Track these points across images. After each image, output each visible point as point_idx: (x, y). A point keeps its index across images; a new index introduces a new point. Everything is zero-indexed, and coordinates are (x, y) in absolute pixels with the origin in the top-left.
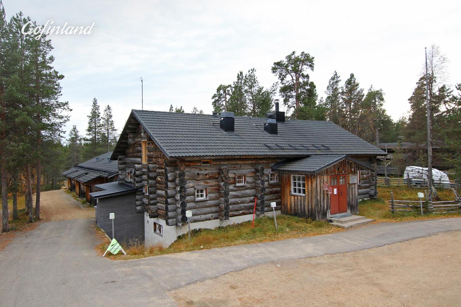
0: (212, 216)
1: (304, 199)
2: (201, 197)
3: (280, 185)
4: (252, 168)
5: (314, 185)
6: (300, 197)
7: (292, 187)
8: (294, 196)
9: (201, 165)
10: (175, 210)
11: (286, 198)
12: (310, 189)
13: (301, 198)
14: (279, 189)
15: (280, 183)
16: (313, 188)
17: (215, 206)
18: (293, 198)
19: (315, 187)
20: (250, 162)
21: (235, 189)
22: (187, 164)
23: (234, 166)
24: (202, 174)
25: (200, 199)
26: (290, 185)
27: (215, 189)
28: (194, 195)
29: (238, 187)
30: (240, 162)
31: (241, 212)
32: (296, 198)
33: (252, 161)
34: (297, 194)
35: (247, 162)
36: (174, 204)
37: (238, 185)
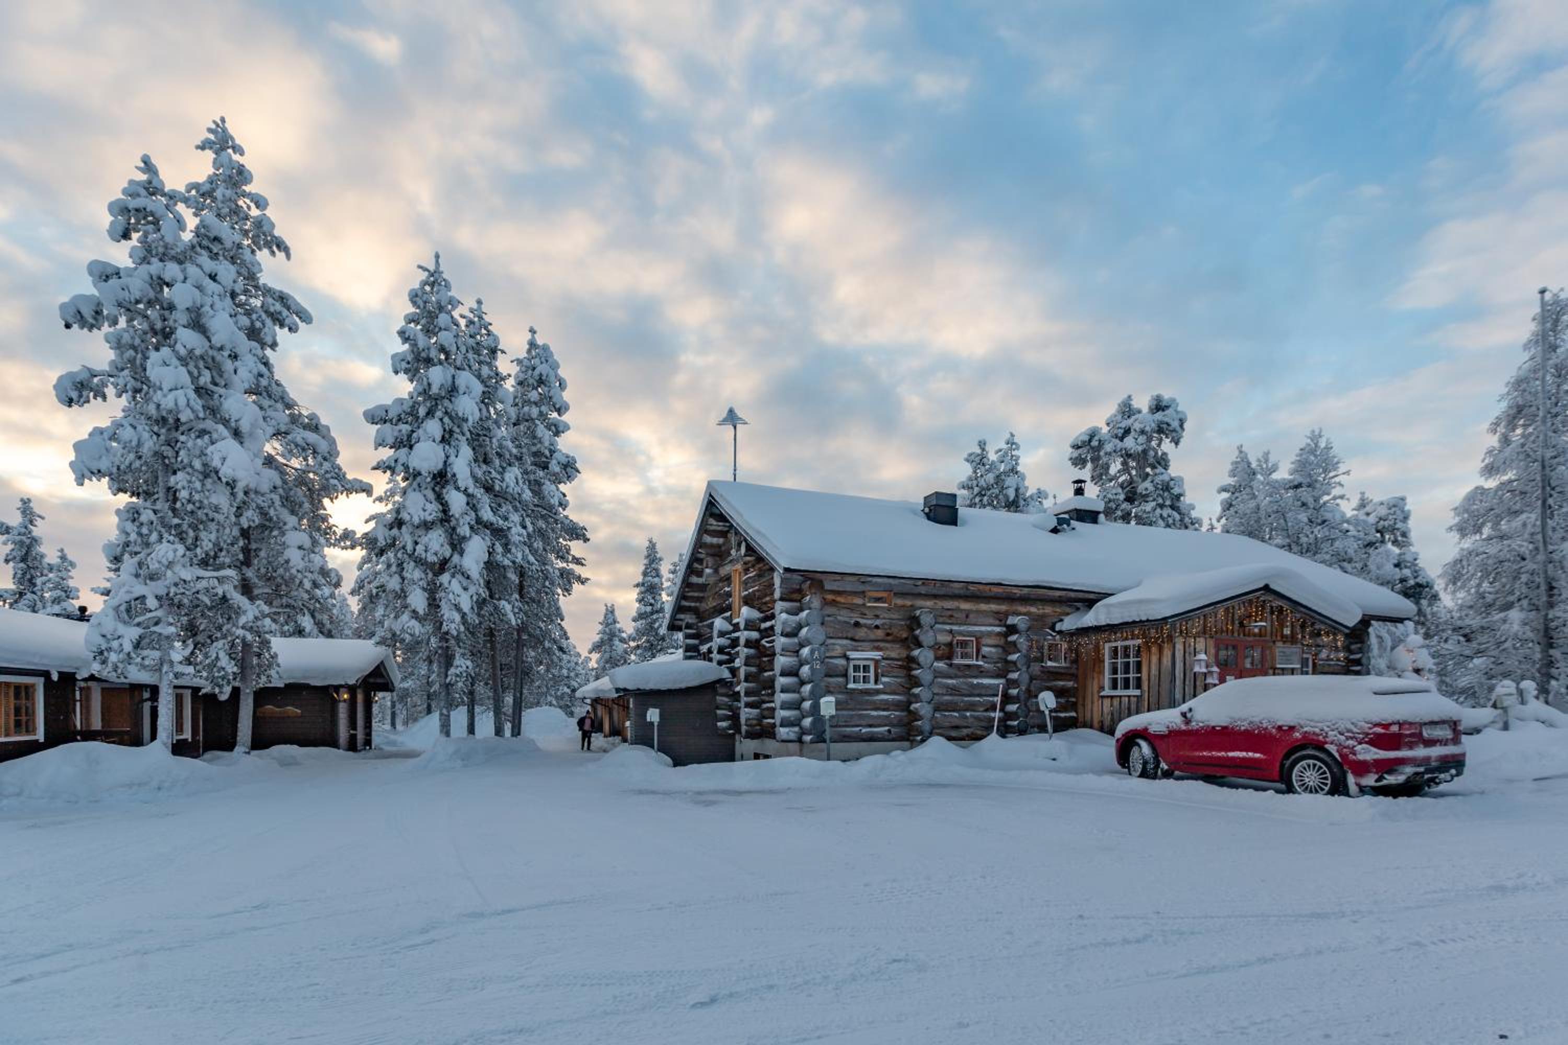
0: (889, 731)
1: (1138, 702)
2: (864, 682)
3: (1073, 675)
4: (997, 622)
5: (1166, 660)
6: (1127, 699)
7: (1107, 675)
8: (1112, 697)
9: (864, 605)
10: (796, 705)
11: (1090, 707)
12: (1154, 671)
13: (1129, 701)
14: (1070, 684)
15: (1073, 671)
16: (1163, 670)
17: (897, 706)
18: (1107, 702)
19: (1170, 664)
20: (993, 607)
21: (952, 671)
22: (830, 597)
23: (949, 613)
24: (865, 626)
25: (861, 686)
26: (1102, 672)
27: (901, 667)
28: (845, 675)
29: (959, 667)
30: (965, 606)
31: (965, 732)
32: (1116, 702)
33: (999, 604)
34: (1119, 692)
35: (983, 607)
36: (794, 692)
37: (957, 661)
